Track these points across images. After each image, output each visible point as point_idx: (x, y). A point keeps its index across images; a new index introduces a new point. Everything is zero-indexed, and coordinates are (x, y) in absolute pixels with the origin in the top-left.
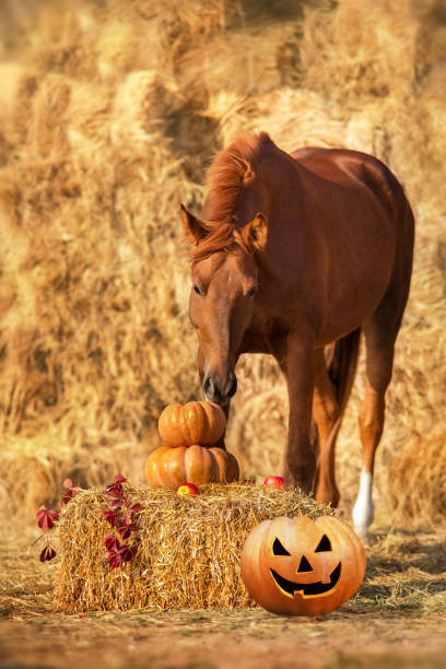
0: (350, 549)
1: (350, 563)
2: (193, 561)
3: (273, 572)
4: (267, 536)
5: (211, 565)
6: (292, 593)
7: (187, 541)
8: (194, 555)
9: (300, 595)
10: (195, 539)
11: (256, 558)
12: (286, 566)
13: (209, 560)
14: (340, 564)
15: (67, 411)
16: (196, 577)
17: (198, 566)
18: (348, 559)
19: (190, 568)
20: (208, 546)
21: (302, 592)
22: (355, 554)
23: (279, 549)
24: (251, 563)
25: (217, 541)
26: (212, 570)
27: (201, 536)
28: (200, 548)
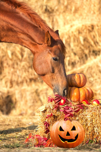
0: (81, 130)
1: (81, 134)
3: (59, 136)
4: (58, 125)
5: (95, 128)
6: (64, 142)
8: (89, 125)
9: (66, 142)
10: (89, 120)
11: (55, 131)
12: (63, 134)
13: (94, 127)
14: (78, 134)
15: (4, 77)
17: (90, 129)
18: (80, 133)
19: (87, 129)
21: (67, 141)
22: (82, 131)
23: (61, 129)
24: (53, 133)
25: (96, 120)
26: (95, 130)
27: (91, 119)
28: (91, 122)
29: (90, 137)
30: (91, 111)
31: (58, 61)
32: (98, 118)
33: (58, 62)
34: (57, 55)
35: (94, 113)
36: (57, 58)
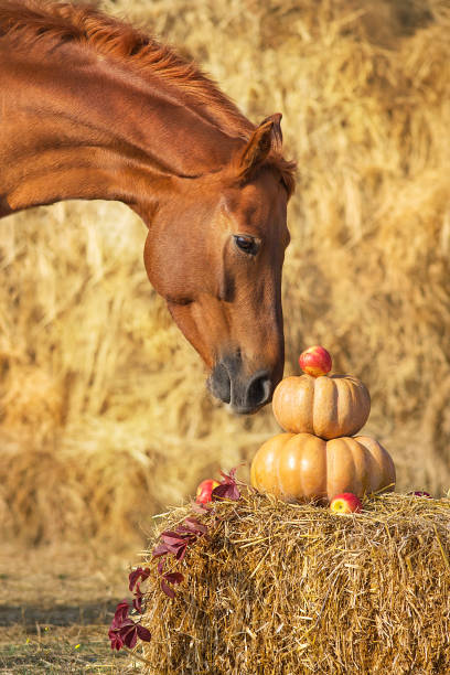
2: (350, 612)
5: (378, 619)
7: (342, 580)
8: (352, 604)
10: (355, 579)
13: (376, 612)
15: (179, 382)
16: (355, 637)
17: (358, 621)
19: (346, 622)
20: (373, 590)
25: (385, 584)
26: (379, 627)
27: (362, 575)
28: (362, 592)
29: (359, 658)
30: (364, 542)
31: (254, 253)
32: (391, 573)
33: (255, 259)
34: (258, 228)
35: (376, 549)
36: (252, 238)
